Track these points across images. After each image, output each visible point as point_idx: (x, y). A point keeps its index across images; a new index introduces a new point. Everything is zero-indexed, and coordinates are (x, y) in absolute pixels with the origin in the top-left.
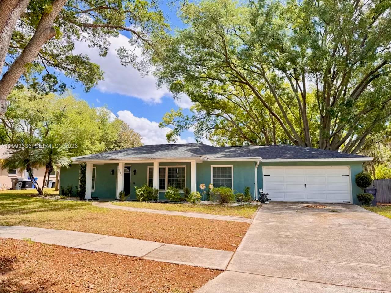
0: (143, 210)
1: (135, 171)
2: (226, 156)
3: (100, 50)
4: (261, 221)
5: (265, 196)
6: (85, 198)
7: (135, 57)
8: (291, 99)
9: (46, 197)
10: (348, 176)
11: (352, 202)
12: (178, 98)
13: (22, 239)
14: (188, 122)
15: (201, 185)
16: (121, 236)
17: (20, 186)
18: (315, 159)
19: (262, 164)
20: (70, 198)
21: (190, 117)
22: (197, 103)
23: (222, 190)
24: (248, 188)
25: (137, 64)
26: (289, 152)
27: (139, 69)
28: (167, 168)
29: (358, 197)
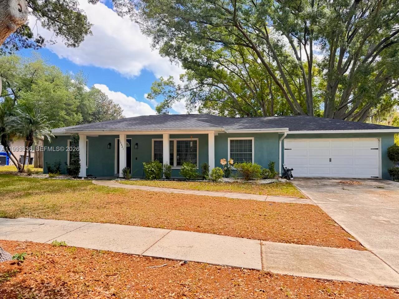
1: (137, 144)
2: (245, 128)
5: (289, 172)
6: (80, 176)
9: (29, 175)
10: (378, 149)
11: (381, 178)
14: (179, 92)
15: (222, 160)
16: (187, 229)
18: (345, 130)
20: (60, 176)
21: (182, 87)
22: (190, 71)
24: (273, 163)
29: (390, 171)
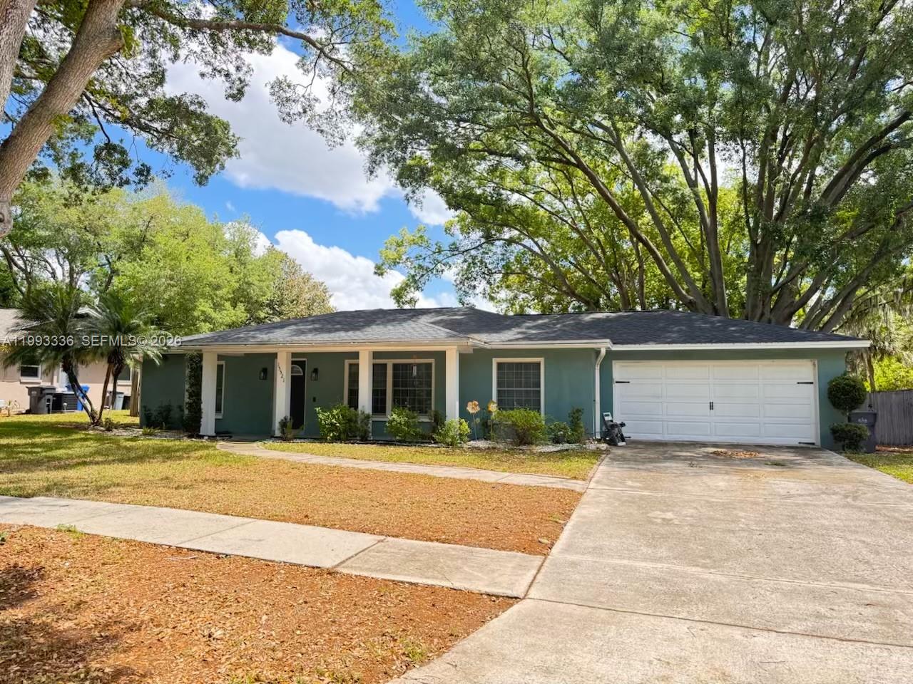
0: (334, 461)
1: (316, 371)
2: (528, 338)
3: (228, 85)
4: (608, 485)
5: (616, 429)
6: (201, 433)
7: (312, 102)
8: (682, 201)
9: (109, 430)
10: (812, 383)
11: (818, 443)
12: (416, 201)
13: (56, 528)
14: (440, 258)
15: (470, 403)
16: (284, 519)
17: (48, 406)
18: (736, 344)
19: (611, 355)
20: (165, 434)
21: (445, 247)
22: (461, 212)
23: (517, 415)
24: (578, 411)
25: (317, 118)
26: (676, 329)
27: (322, 131)
28: (390, 363)
29: (834, 431)
